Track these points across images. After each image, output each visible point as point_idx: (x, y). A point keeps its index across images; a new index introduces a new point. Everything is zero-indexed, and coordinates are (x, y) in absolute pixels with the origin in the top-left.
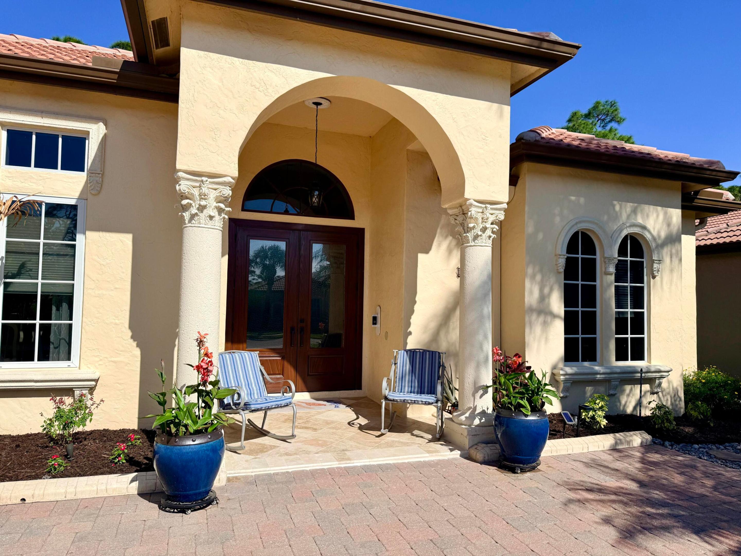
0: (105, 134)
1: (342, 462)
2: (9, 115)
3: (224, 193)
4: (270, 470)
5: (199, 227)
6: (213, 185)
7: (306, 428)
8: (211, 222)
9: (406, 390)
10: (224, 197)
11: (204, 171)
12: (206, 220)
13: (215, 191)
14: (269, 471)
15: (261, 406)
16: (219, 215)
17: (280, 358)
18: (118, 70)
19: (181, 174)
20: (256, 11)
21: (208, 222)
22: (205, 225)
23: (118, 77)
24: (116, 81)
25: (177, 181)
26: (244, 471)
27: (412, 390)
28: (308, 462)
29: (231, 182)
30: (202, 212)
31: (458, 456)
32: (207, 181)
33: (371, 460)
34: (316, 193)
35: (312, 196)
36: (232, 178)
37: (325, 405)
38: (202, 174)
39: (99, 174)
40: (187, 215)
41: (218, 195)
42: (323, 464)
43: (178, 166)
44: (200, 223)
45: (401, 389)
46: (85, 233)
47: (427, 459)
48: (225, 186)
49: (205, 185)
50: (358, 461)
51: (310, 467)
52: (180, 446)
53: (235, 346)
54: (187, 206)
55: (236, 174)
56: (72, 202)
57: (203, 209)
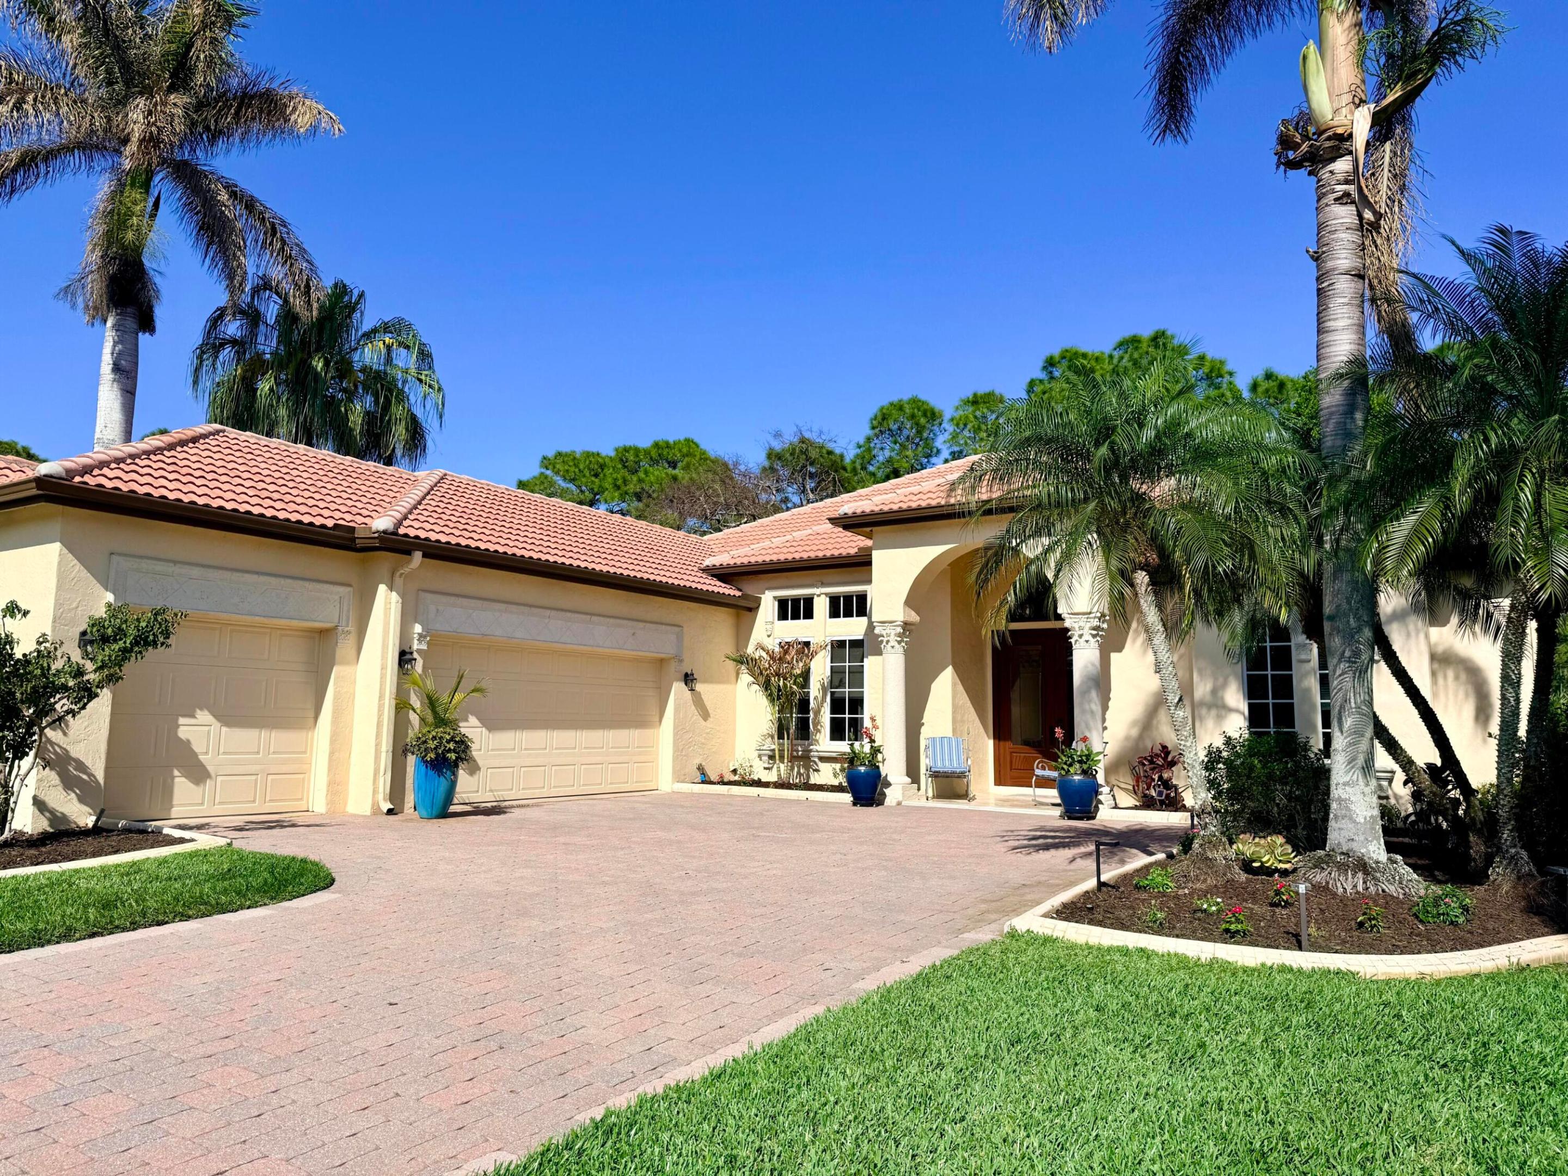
2: (828, 588)
3: (897, 631)
5: (888, 653)
6: (893, 627)
10: (898, 634)
11: (886, 620)
12: (891, 649)
13: (894, 630)
16: (899, 644)
19: (875, 624)
21: (892, 651)
24: (867, 562)
30: (888, 645)
32: (888, 625)
38: (885, 622)
39: (869, 622)
40: (883, 645)
44: (888, 650)
46: (867, 658)
48: (900, 624)
49: (888, 628)
53: (1002, 743)
54: (882, 641)
55: (902, 619)
56: (861, 638)
57: (888, 642)
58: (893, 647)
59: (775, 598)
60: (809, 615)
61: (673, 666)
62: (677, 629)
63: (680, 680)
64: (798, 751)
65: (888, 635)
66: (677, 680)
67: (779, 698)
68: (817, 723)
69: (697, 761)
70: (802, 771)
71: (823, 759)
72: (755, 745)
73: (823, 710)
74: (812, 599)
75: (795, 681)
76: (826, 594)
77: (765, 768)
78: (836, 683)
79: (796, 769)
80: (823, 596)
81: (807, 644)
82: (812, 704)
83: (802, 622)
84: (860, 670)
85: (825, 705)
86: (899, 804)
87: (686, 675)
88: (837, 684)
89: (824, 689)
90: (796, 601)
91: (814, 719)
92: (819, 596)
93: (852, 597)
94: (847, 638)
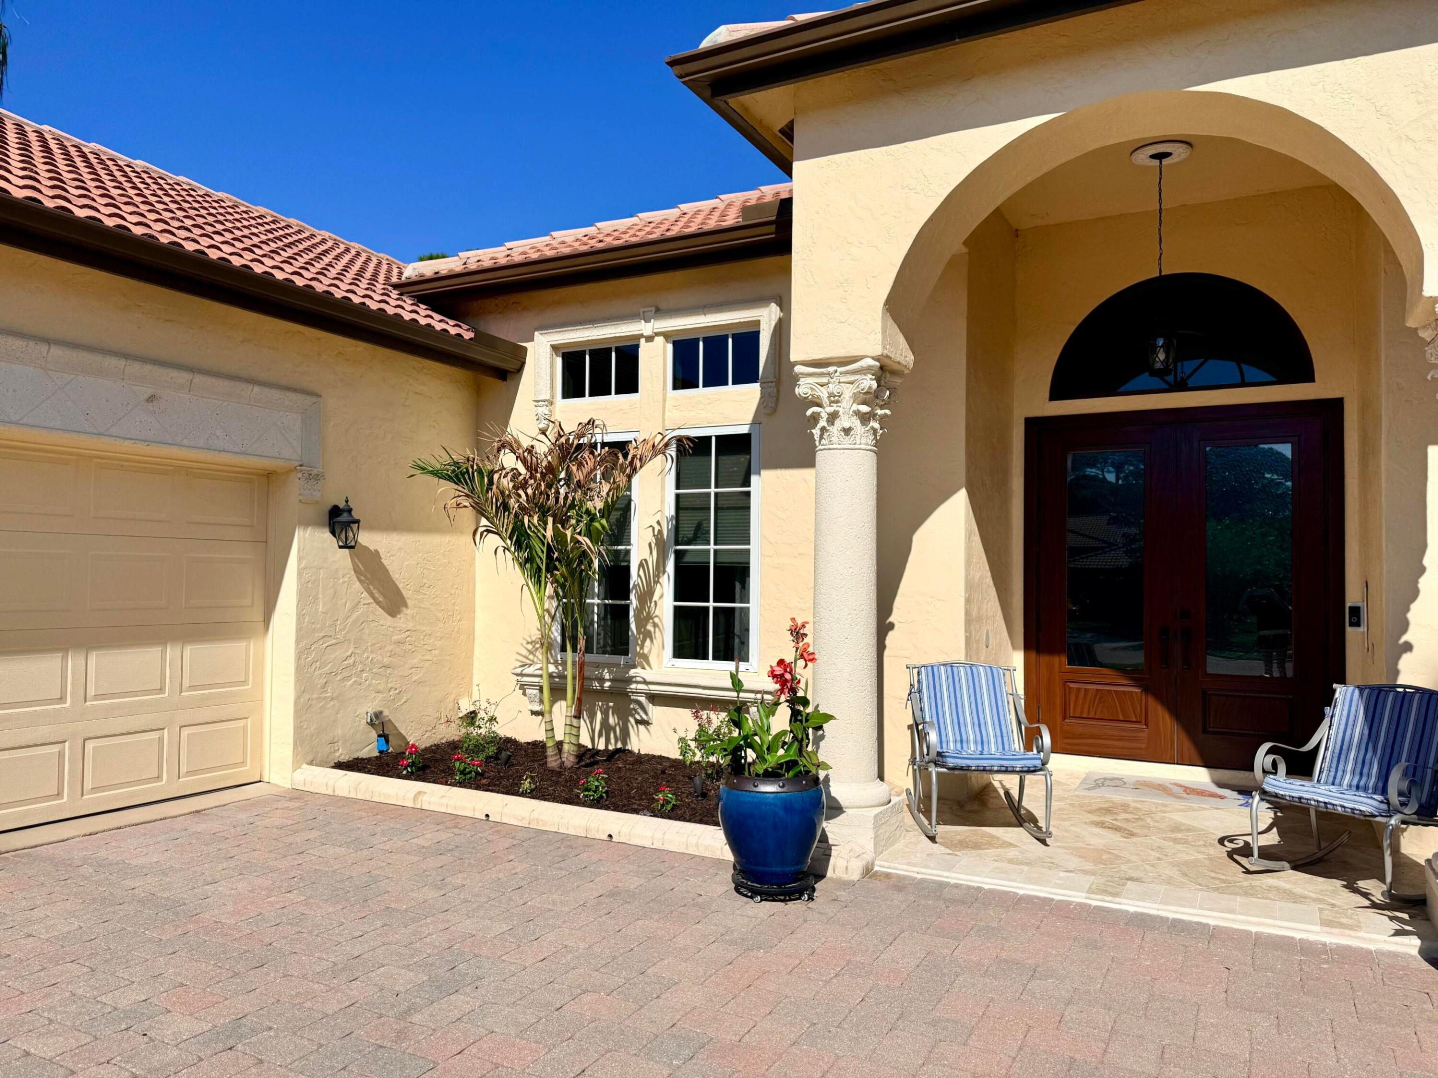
0: (780, 319)
1: (1093, 896)
2: (670, 320)
3: (862, 386)
4: (951, 878)
5: (830, 449)
6: (848, 376)
7: (1116, 829)
8: (847, 438)
9: (1346, 782)
10: (864, 394)
11: (829, 356)
12: (840, 437)
13: (852, 386)
14: (947, 877)
15: (969, 762)
16: (863, 425)
17: (1138, 690)
18: (774, 218)
19: (798, 369)
20: (893, 56)
21: (842, 440)
22: (839, 444)
23: (776, 229)
24: (773, 236)
25: (795, 380)
26: (905, 867)
27: (1362, 783)
28: (1029, 880)
29: (872, 366)
30: (833, 424)
31: (1415, 952)
32: (836, 371)
33: (1161, 906)
34: (1161, 342)
35: (1154, 350)
36: (873, 358)
37: (1222, 797)
38: (827, 361)
39: (772, 382)
40: (816, 432)
41: (855, 391)
42: (1054, 890)
43: (793, 357)
44: (831, 443)
45: (1335, 778)
46: (759, 474)
47: (1312, 938)
48: (865, 374)
49: (834, 379)
50: (1130, 902)
51: (1027, 889)
52: (746, 791)
53: (1045, 659)
54: (815, 418)
55: (878, 351)
56: (744, 430)
57: (833, 417)
58: (847, 431)
59: (555, 348)
60: (628, 384)
61: (295, 488)
62: (309, 400)
63: (317, 524)
64: (602, 680)
65: (835, 399)
66: (306, 523)
67: (550, 569)
68: (645, 618)
69: (369, 708)
70: (612, 721)
71: (656, 699)
72: (513, 663)
73: (658, 591)
74: (637, 346)
75: (589, 526)
76: (666, 335)
77: (534, 713)
78: (688, 531)
79: (599, 716)
80: (660, 340)
81: (621, 447)
82: (635, 576)
83: (614, 400)
84: (742, 504)
85: (664, 579)
86: (868, 872)
87: (335, 512)
88: (690, 534)
89: (661, 545)
90: (600, 355)
91: (639, 611)
92: (650, 339)
93: (724, 339)
94: (713, 432)
